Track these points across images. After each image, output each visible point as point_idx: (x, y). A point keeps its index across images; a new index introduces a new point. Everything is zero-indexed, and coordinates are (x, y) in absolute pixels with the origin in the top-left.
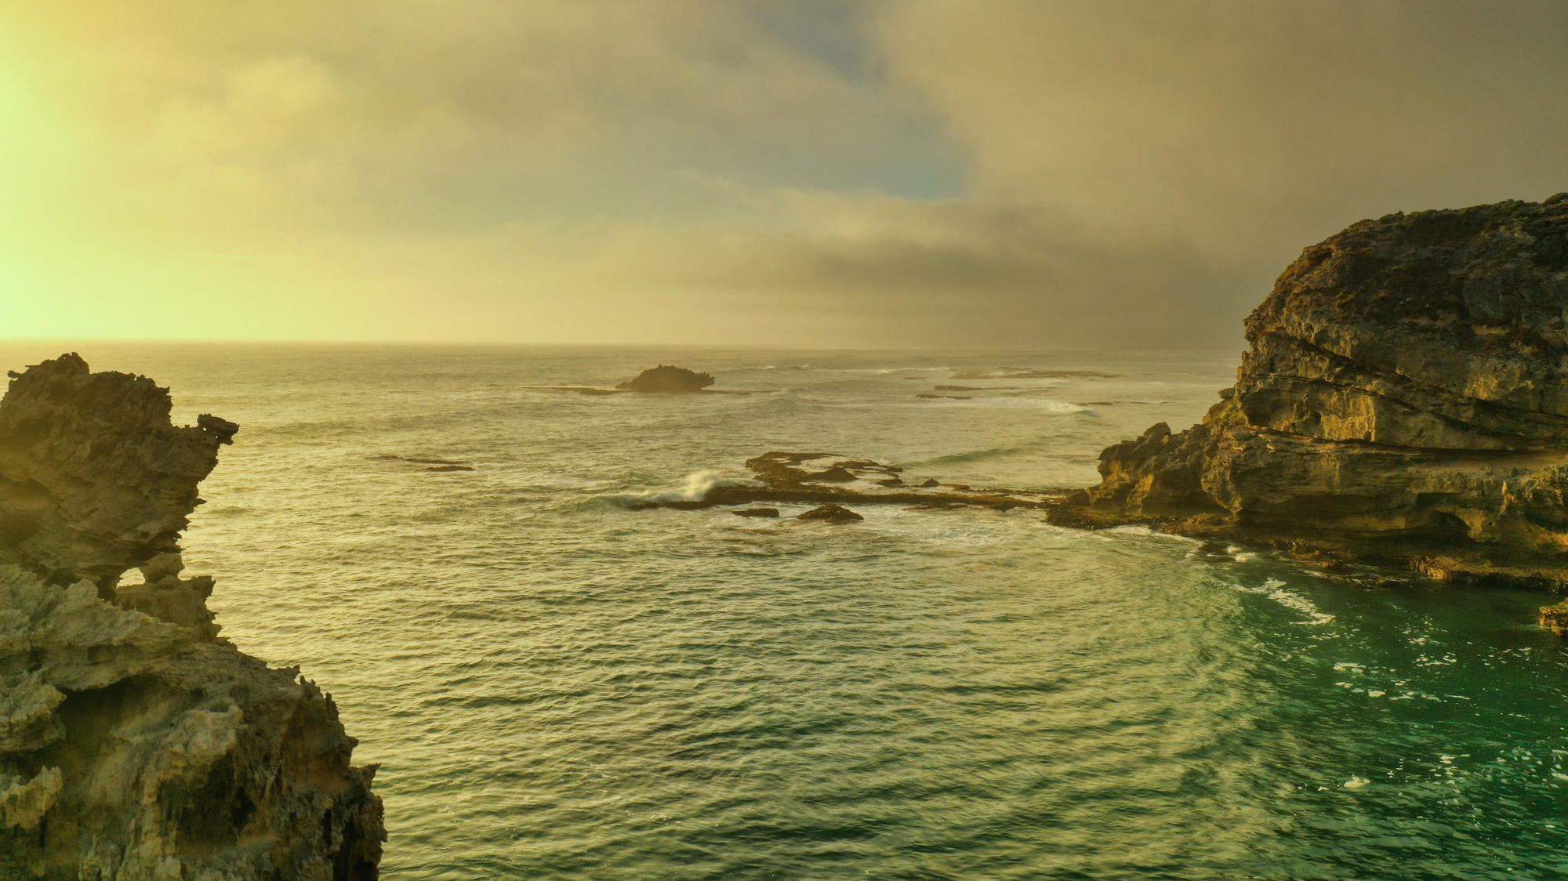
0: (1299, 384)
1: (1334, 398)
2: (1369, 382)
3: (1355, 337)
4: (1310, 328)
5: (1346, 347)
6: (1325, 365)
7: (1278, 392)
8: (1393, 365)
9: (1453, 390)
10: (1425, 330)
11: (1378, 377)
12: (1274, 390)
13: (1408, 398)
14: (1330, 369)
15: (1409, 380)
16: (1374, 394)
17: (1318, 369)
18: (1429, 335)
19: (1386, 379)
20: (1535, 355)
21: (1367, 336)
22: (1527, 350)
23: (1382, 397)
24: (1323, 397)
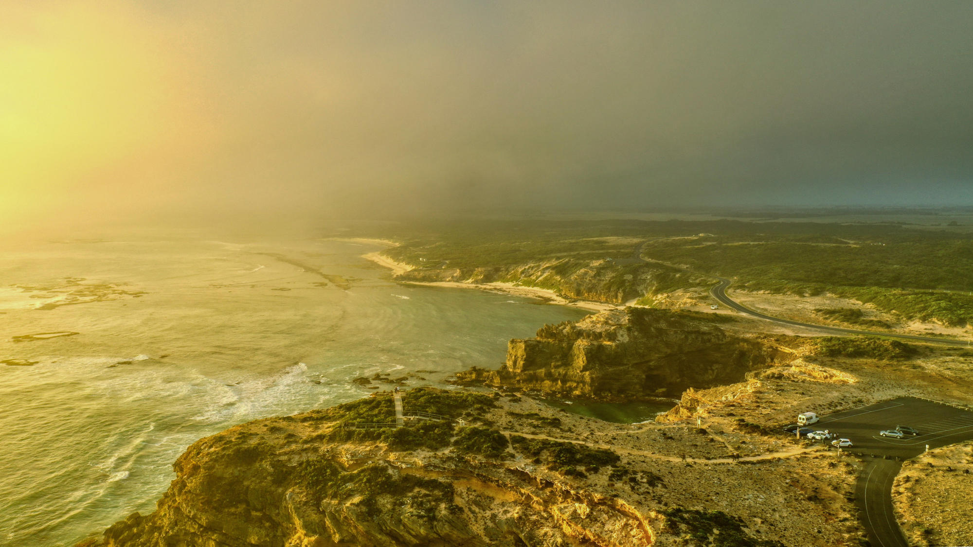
0: (187, 533)
1: (200, 541)
2: (213, 535)
3: (207, 518)
4: (190, 512)
5: (204, 521)
6: (196, 526)
7: (178, 536)
8: (222, 528)
9: (244, 539)
10: (233, 514)
11: (216, 533)
12: (176, 535)
13: (227, 542)
14: (199, 528)
15: (228, 535)
16: (214, 540)
17: (194, 528)
18: (235, 516)
19: (219, 534)
20: (270, 527)
21: (211, 518)
22: (267, 524)
23: (218, 542)
24: (196, 539)
